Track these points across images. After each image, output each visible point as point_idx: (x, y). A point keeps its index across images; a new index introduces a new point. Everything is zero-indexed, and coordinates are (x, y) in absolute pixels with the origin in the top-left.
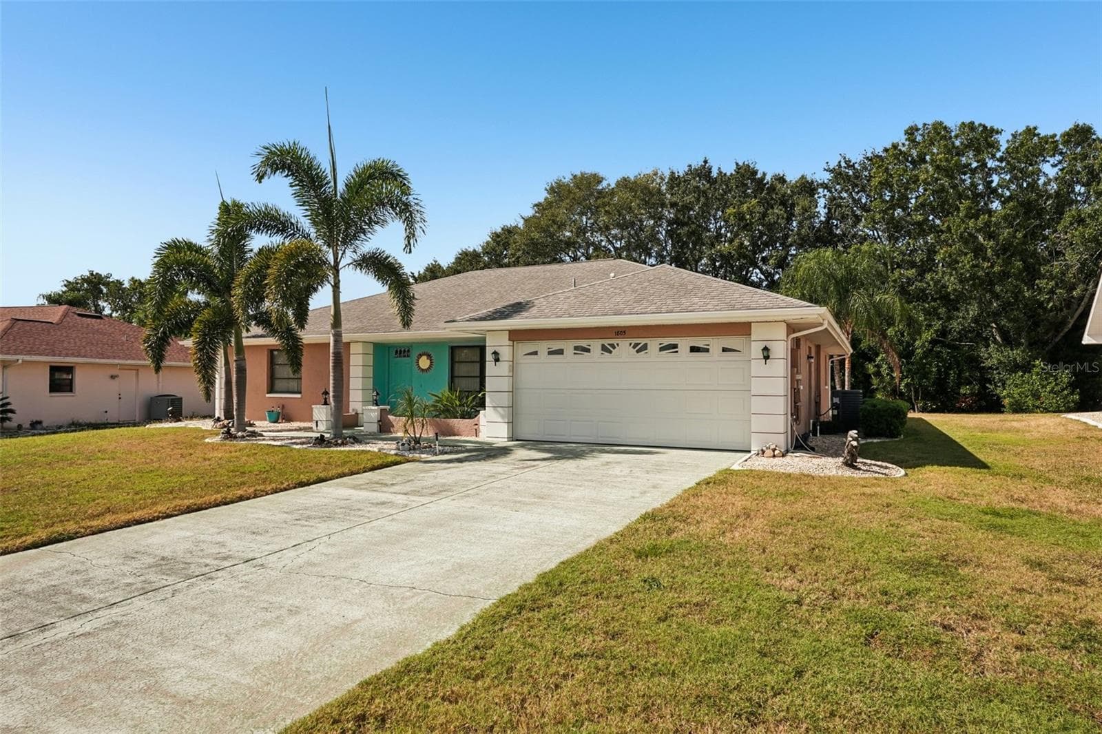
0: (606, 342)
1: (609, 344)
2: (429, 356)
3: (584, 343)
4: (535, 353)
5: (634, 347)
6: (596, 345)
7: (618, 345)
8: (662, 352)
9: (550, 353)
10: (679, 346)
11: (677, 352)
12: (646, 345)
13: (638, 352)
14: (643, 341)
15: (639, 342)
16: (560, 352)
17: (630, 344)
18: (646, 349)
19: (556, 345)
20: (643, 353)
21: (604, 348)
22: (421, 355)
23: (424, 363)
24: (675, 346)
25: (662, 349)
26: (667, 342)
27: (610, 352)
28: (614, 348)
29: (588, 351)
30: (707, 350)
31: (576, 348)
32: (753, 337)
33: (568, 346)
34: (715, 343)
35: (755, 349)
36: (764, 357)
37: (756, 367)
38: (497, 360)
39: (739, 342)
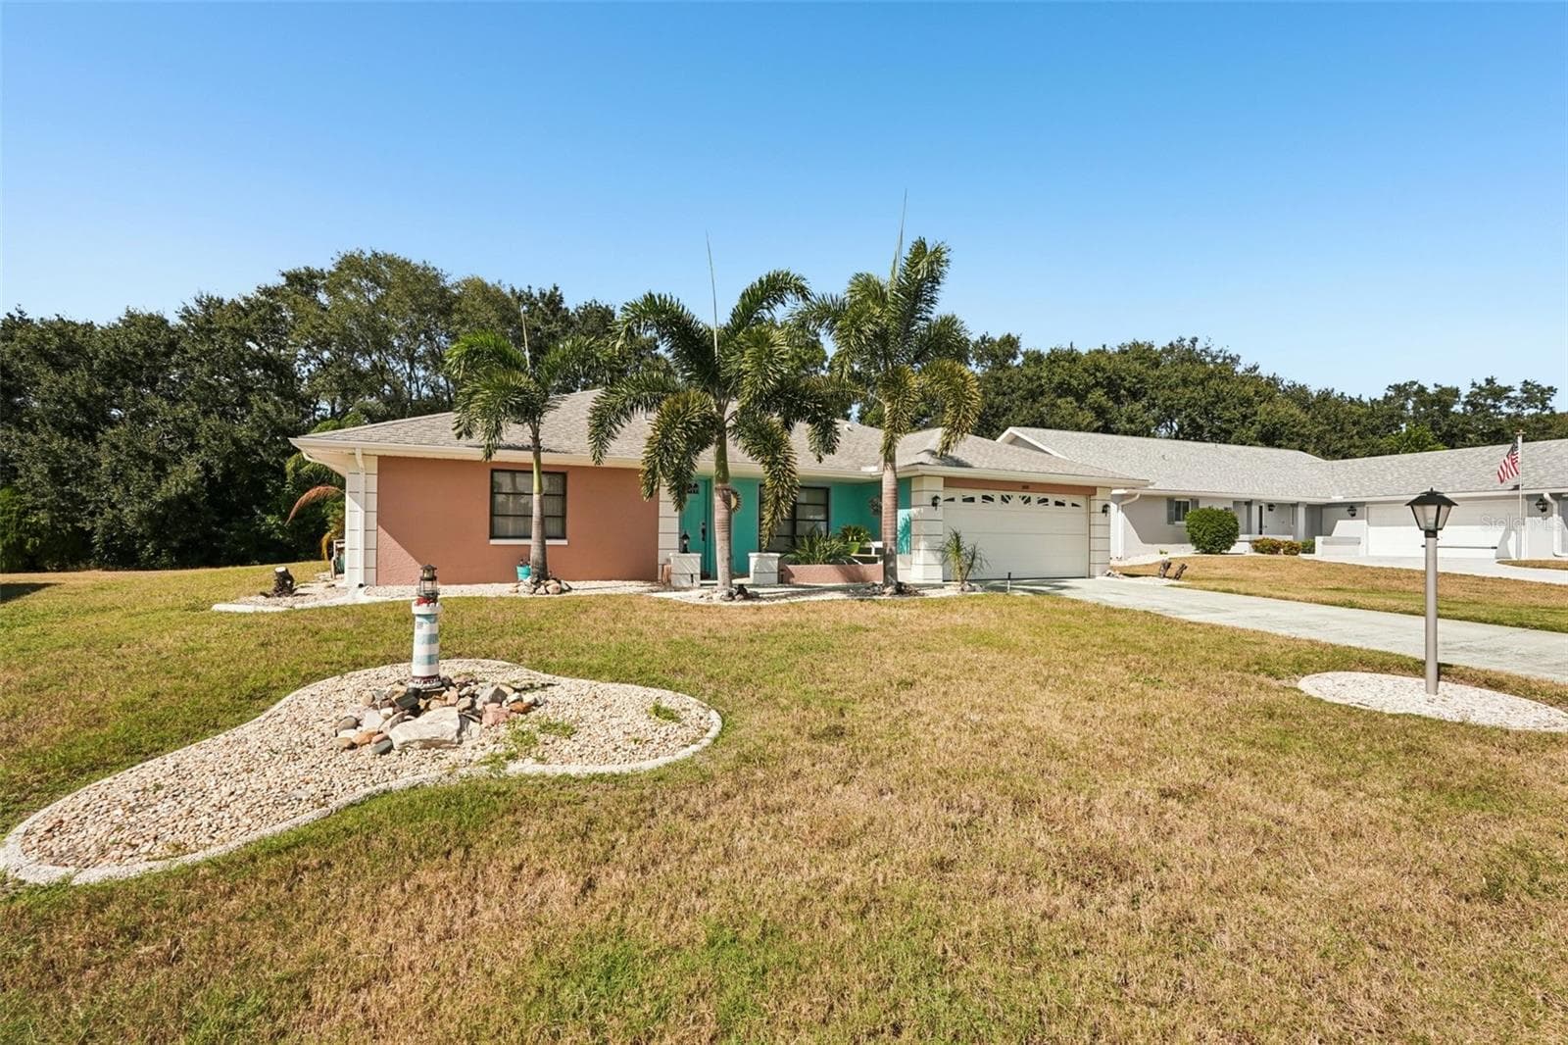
0: (1005, 493)
1: (1006, 496)
3: (989, 493)
4: (952, 500)
5: (1023, 499)
6: (997, 495)
7: (1013, 496)
8: (1039, 505)
9: (964, 500)
11: (1048, 505)
12: (1030, 498)
13: (1024, 503)
14: (1028, 494)
16: (972, 500)
17: (1021, 497)
18: (1030, 501)
19: (969, 493)
20: (1027, 504)
21: (1003, 498)
25: (1038, 503)
26: (1042, 496)
27: (1007, 502)
28: (1010, 498)
29: (992, 500)
30: (1064, 505)
31: (983, 497)
32: (1098, 497)
33: (978, 494)
34: (1068, 499)
35: (1098, 506)
36: (1104, 511)
37: (1098, 518)
38: (934, 504)
39: (1080, 500)
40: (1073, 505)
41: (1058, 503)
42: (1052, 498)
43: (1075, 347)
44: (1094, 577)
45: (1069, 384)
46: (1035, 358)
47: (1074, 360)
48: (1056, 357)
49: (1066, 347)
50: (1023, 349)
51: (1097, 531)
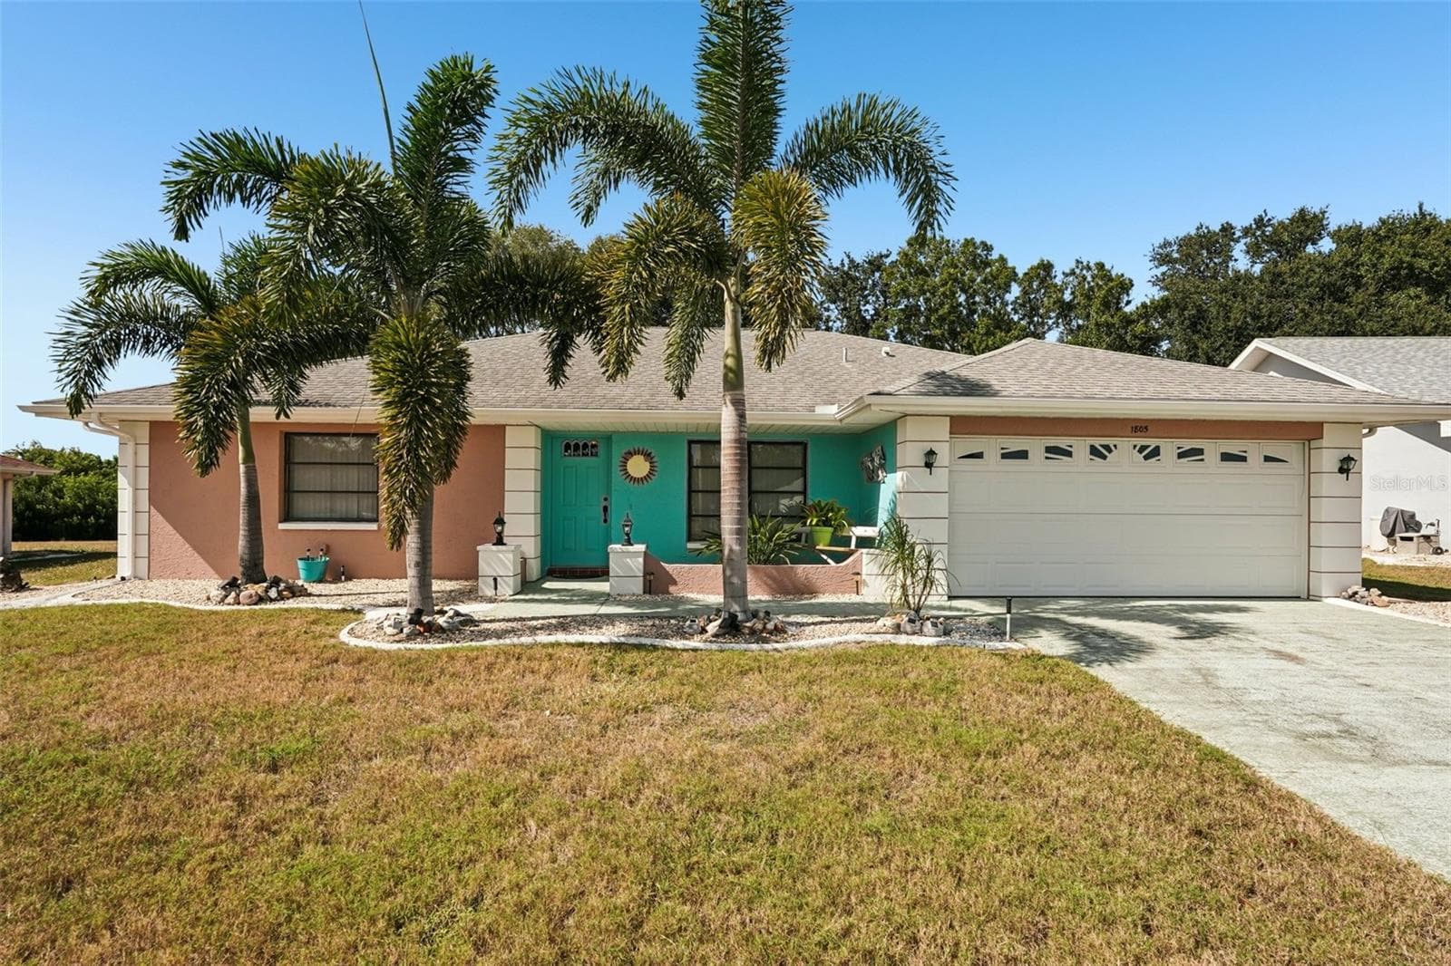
0: (1097, 442)
1: (1102, 446)
2: (648, 456)
3: (1062, 442)
4: (979, 456)
5: (1141, 451)
6: (1080, 446)
7: (1115, 446)
8: (1182, 460)
9: (1004, 456)
10: (1205, 452)
11: (1202, 460)
12: (1157, 448)
13: (1146, 458)
14: (1153, 443)
15: (1148, 444)
16: (1023, 455)
17: (1135, 446)
18: (1159, 455)
19: (1015, 444)
20: (1154, 459)
21: (1094, 451)
22: (630, 454)
23: (638, 467)
24: (1200, 452)
25: (1181, 456)
26: (1188, 444)
27: (1104, 457)
28: (1110, 451)
29: (1069, 454)
30: (1244, 459)
31: (1049, 450)
32: (1325, 442)
33: (1036, 445)
34: (1255, 450)
35: (1327, 459)
36: (1341, 470)
37: (1330, 483)
38: (929, 465)
39: (1287, 449)
40: (1267, 459)
41: (1227, 457)
42: (1213, 449)
43: (1427, 208)
44: (1318, 598)
45: (1411, 267)
46: (1351, 237)
47: (1427, 230)
48: (1389, 230)
49: (1411, 210)
50: (1332, 227)
51: (1323, 510)
